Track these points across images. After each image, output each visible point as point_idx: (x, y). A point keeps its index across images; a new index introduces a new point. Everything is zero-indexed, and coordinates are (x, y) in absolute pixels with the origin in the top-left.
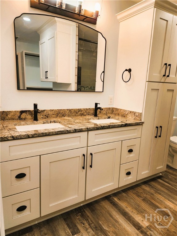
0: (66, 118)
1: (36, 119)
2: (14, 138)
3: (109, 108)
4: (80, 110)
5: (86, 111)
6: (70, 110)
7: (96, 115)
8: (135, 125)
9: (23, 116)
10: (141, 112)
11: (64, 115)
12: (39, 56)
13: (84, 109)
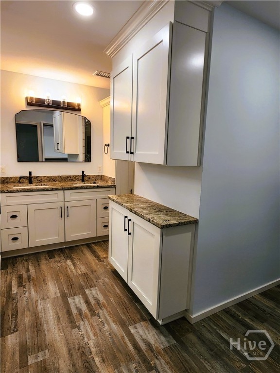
0: (56, 182)
1: (31, 182)
2: (9, 192)
3: (98, 175)
4: (69, 177)
5: (75, 178)
6: (60, 177)
7: (83, 180)
8: (107, 187)
9: (22, 180)
10: (114, 177)
11: (55, 181)
12: (53, 126)
13: (73, 176)
